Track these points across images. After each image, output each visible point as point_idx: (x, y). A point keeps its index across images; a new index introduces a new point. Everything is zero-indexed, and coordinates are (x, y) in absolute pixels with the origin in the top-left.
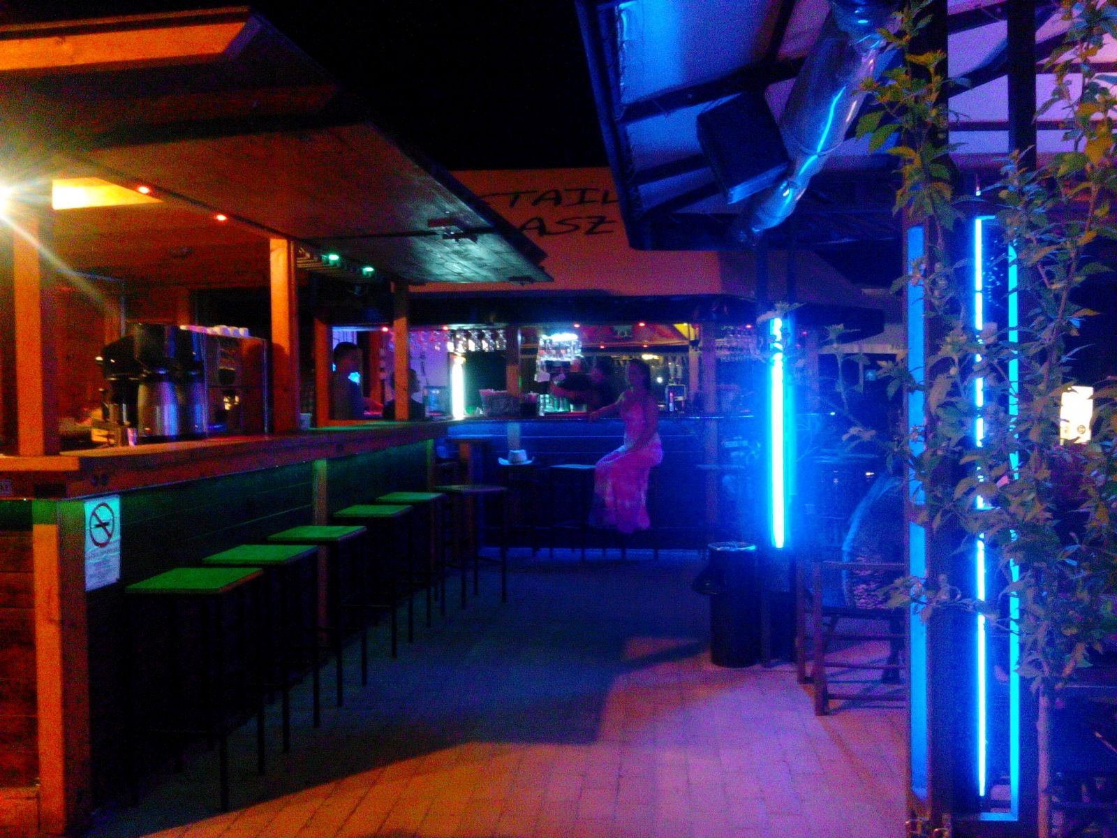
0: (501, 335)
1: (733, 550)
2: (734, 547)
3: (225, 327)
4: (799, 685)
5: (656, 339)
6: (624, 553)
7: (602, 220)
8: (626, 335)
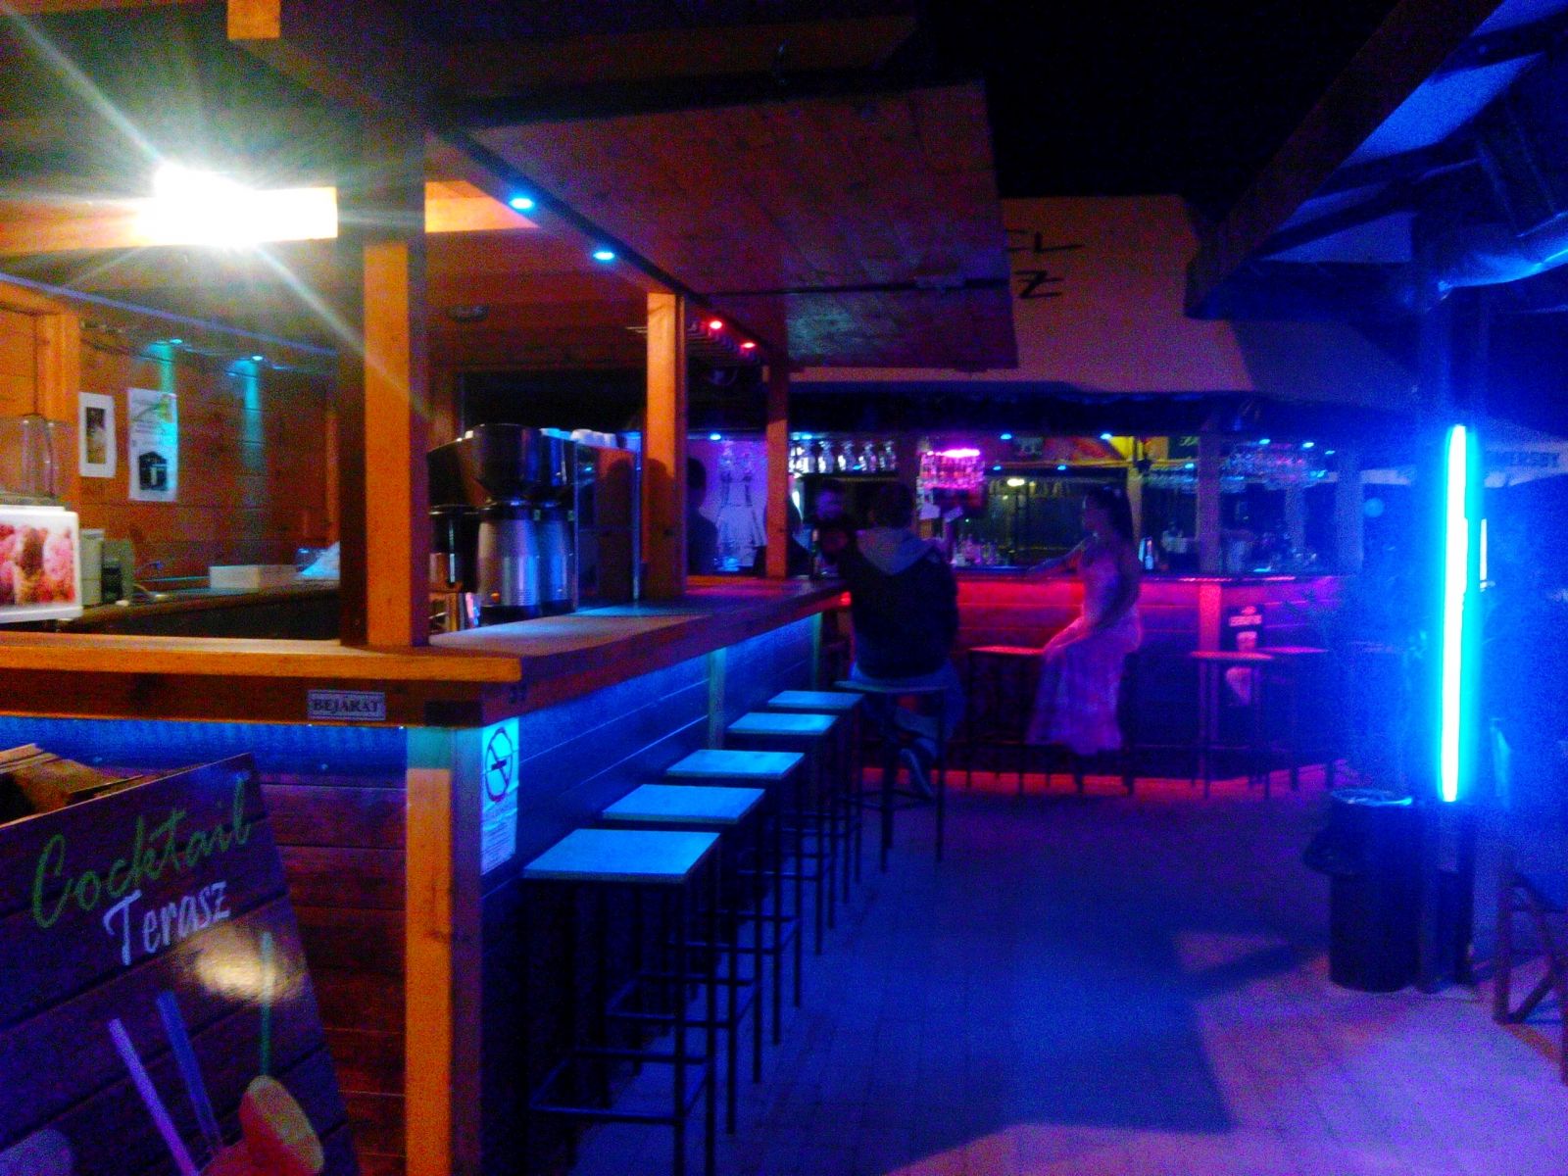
0: (888, 449)
1: (1378, 804)
2: (1378, 798)
3: (588, 431)
4: (1499, 1027)
5: (1076, 459)
6: (1079, 782)
7: (1041, 277)
8: (1033, 451)
